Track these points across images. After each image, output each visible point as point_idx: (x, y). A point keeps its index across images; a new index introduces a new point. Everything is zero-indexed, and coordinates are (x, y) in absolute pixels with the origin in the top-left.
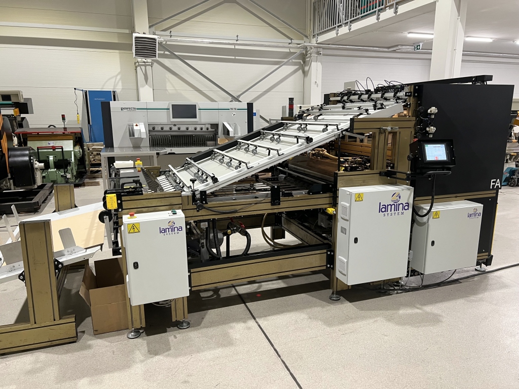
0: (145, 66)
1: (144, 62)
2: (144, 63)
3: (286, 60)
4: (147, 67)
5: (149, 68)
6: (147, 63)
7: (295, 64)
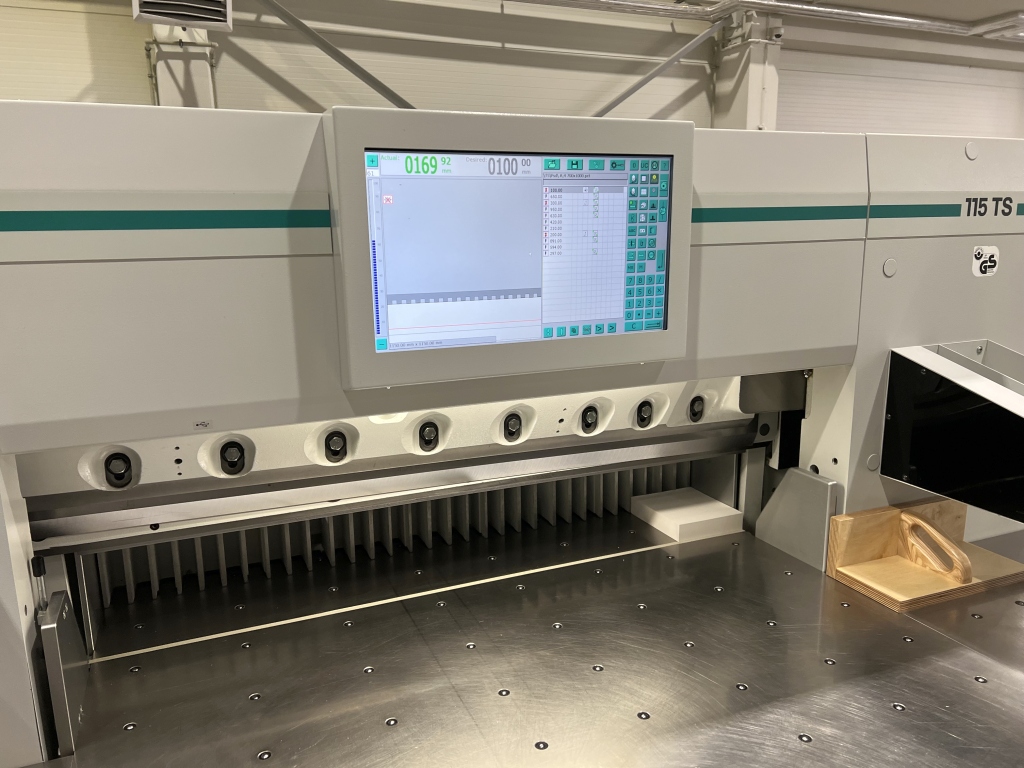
0: (187, 58)
1: (181, 43)
2: (178, 49)
3: (662, 60)
4: (195, 64)
5: (200, 68)
6: (192, 49)
7: (687, 72)
